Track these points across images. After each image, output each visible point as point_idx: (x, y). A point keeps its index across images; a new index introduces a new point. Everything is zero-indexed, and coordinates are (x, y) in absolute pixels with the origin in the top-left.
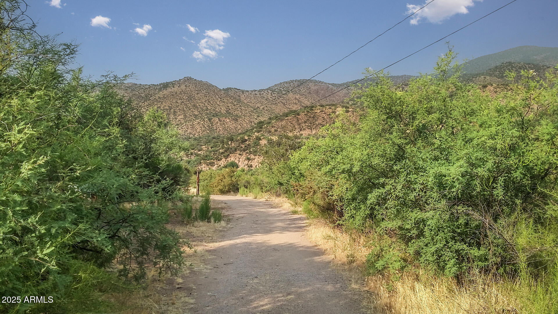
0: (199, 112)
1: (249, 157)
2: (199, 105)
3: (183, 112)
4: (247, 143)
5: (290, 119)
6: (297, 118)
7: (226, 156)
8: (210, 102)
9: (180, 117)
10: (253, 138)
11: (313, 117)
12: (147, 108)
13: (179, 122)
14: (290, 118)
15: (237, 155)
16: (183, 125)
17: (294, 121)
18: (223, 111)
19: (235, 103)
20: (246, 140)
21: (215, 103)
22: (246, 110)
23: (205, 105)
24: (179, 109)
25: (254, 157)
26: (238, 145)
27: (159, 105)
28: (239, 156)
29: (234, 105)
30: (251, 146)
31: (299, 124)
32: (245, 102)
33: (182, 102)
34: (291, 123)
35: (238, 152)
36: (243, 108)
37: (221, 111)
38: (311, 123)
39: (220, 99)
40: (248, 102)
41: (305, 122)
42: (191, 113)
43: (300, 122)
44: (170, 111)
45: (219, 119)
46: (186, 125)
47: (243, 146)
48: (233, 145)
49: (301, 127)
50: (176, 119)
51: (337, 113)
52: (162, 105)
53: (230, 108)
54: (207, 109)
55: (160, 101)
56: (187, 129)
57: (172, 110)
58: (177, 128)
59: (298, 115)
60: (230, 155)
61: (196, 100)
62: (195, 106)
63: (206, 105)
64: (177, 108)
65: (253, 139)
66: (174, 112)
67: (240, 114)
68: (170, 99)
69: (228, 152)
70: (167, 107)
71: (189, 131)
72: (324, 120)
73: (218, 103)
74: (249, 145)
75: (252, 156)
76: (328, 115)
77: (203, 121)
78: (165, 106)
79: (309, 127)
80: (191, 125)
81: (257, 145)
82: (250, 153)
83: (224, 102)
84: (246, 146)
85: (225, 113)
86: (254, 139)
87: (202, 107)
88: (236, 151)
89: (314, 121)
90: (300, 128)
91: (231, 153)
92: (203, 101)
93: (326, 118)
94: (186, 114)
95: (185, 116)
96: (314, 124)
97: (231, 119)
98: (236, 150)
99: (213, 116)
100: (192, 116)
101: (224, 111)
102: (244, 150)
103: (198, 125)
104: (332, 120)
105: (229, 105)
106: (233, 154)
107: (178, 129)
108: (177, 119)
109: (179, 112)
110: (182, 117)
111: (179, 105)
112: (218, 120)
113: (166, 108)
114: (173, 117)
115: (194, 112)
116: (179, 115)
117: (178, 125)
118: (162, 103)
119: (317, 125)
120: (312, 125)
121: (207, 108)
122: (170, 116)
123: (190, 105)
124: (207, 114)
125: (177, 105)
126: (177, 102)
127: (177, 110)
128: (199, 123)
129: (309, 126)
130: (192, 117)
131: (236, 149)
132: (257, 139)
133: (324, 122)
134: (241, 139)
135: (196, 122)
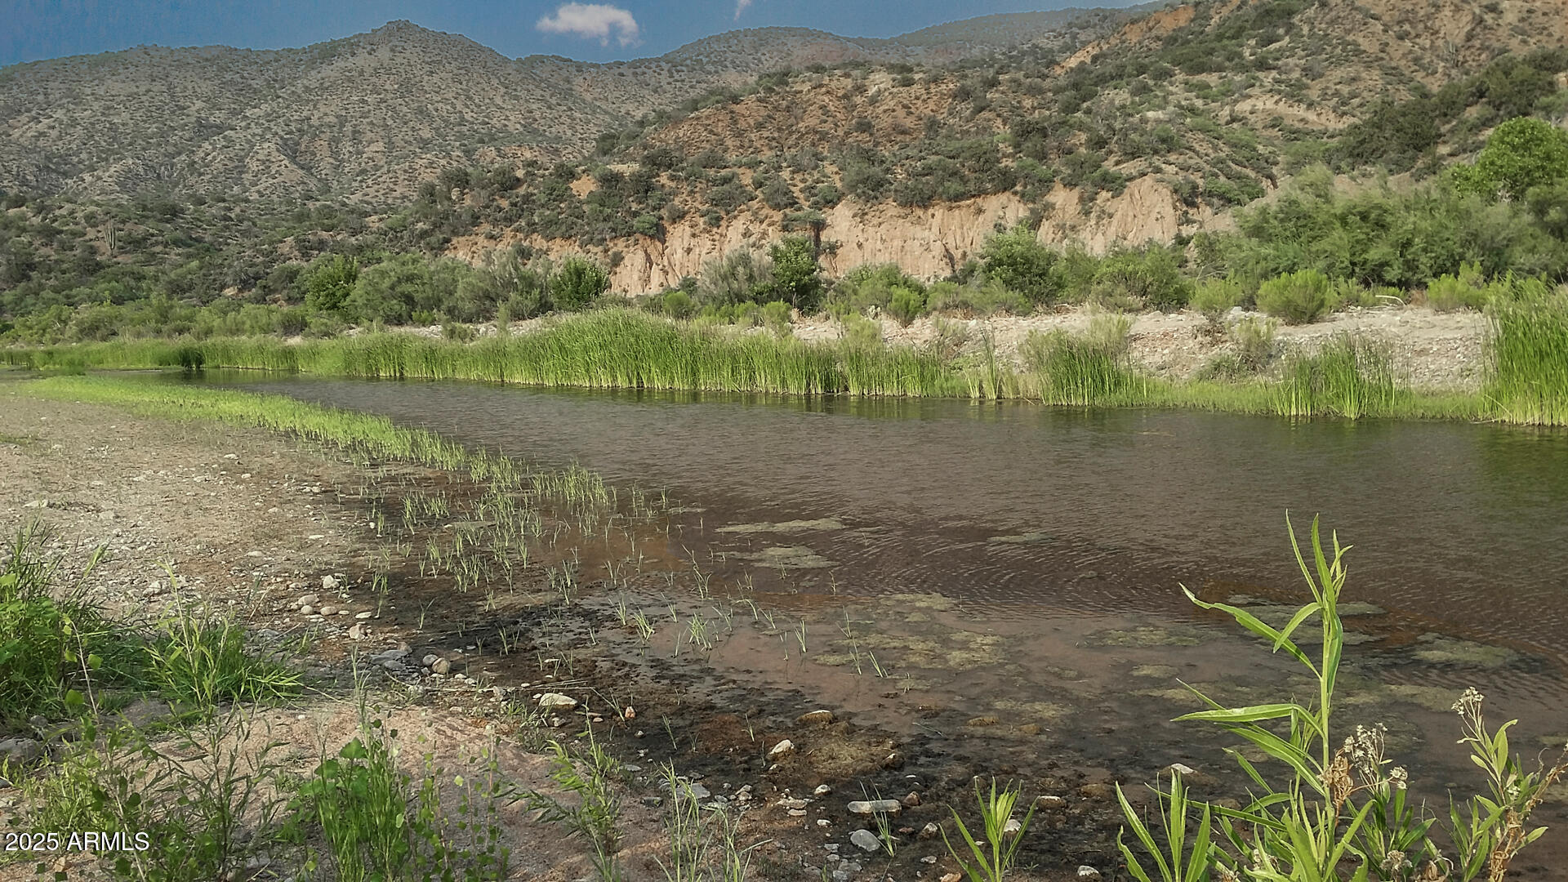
0: (437, 129)
1: (526, 244)
2: (437, 110)
3: (383, 133)
4: (522, 190)
5: (708, 118)
6: (732, 112)
7: (437, 245)
8: (471, 99)
9: (373, 147)
10: (547, 173)
11: (788, 107)
12: (266, 125)
13: (371, 164)
14: (706, 112)
15: (481, 240)
16: (379, 173)
17: (720, 124)
18: (514, 127)
19: (553, 101)
20: (518, 182)
21: (487, 101)
22: (588, 122)
23: (454, 106)
24: (372, 123)
25: (545, 245)
26: (487, 201)
27: (305, 113)
28: (486, 243)
29: (549, 107)
30: (534, 201)
31: (739, 134)
32: (588, 97)
33: (383, 101)
34: (711, 132)
35: (486, 227)
36: (577, 115)
37: (506, 126)
38: (779, 130)
39: (503, 90)
40: (595, 99)
41: (760, 126)
42: (410, 133)
43: (742, 124)
44: (340, 129)
45: (498, 150)
46: (389, 171)
47: (505, 204)
48: (468, 202)
49: (747, 144)
50: (360, 153)
51: (873, 90)
52: (315, 112)
53: (537, 114)
54: (462, 121)
55: (308, 101)
56: (391, 186)
57: (348, 128)
58: (361, 181)
59: (735, 99)
60: (454, 241)
61: (426, 92)
62: (421, 112)
63: (458, 108)
64: (365, 121)
65: (543, 176)
66: (354, 132)
67: (569, 133)
68: (343, 93)
69: (444, 228)
70: (332, 119)
71: (399, 190)
72: (825, 117)
73: (498, 100)
74: (527, 198)
75: (539, 242)
76: (839, 99)
77: (444, 157)
78: (326, 114)
79: (774, 144)
80: (405, 171)
81: (560, 198)
82: (532, 228)
83: (517, 98)
84: (514, 205)
85: (521, 133)
86: (551, 174)
87: (445, 114)
88: (475, 224)
89: (790, 122)
90: (742, 146)
91: (455, 233)
92: (450, 95)
93: (833, 109)
94: (394, 139)
95: (390, 145)
96: (791, 133)
97: (536, 149)
98: (475, 220)
99: (482, 141)
100: (410, 143)
101: (518, 126)
102: (505, 219)
103: (429, 170)
104: (855, 113)
105: (534, 107)
106: (467, 237)
107: (364, 185)
108: (365, 156)
109: (369, 133)
110: (380, 147)
111: (369, 111)
112: (494, 153)
113: (326, 120)
114: (351, 149)
115: (420, 132)
116: (370, 142)
117: (363, 172)
118: (315, 106)
119: (803, 135)
120: (784, 136)
121: (463, 118)
122: (340, 146)
123: (405, 109)
124: (461, 136)
125: (366, 109)
126: (363, 101)
127: (364, 126)
128: (433, 162)
129: (774, 139)
130: (412, 148)
131: (479, 218)
132: (561, 176)
133: (826, 122)
134: (499, 178)
135: (421, 162)
